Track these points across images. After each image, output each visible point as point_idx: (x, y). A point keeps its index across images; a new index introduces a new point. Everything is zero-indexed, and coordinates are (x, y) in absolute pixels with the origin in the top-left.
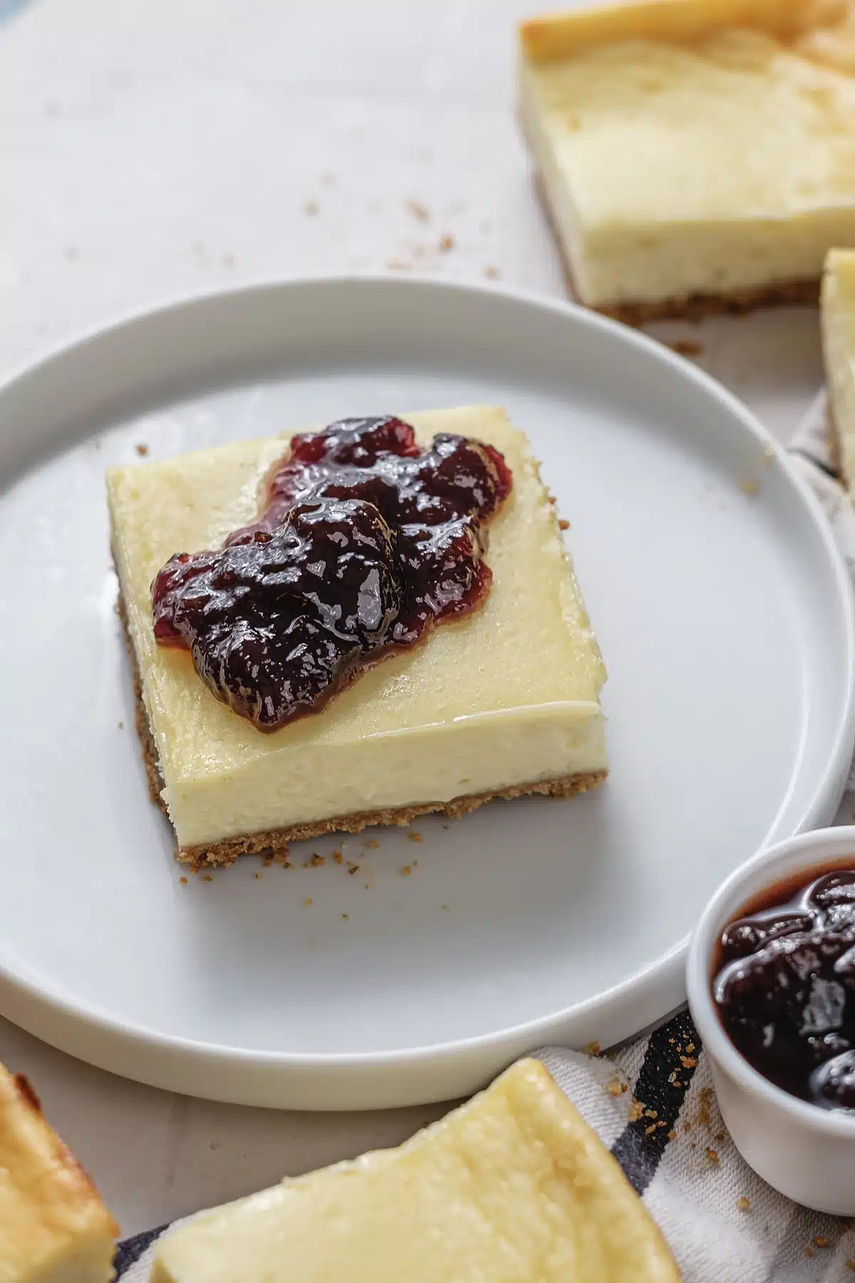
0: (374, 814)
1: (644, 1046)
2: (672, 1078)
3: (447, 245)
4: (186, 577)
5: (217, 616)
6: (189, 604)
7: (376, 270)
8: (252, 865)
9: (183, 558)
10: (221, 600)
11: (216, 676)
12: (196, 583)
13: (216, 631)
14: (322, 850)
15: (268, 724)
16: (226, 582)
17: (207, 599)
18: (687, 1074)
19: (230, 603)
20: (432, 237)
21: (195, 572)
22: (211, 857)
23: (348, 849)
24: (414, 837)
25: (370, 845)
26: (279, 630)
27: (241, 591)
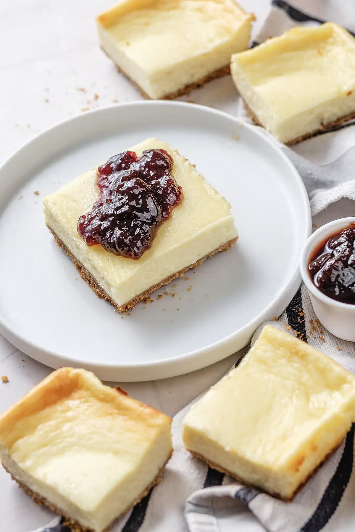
0: (174, 275)
1: (286, 315)
2: (299, 320)
3: (97, 97)
4: (89, 222)
5: (106, 229)
6: (95, 229)
7: (78, 114)
8: (141, 305)
9: (84, 217)
10: (105, 224)
11: (115, 248)
12: (94, 221)
13: (108, 234)
14: (161, 292)
15: (136, 257)
16: (104, 218)
17: (100, 225)
18: (303, 318)
19: (109, 224)
20: (92, 97)
21: (92, 219)
22: (129, 307)
23: (168, 289)
24: (187, 279)
25: (174, 286)
26: (129, 226)
27: (111, 219)
